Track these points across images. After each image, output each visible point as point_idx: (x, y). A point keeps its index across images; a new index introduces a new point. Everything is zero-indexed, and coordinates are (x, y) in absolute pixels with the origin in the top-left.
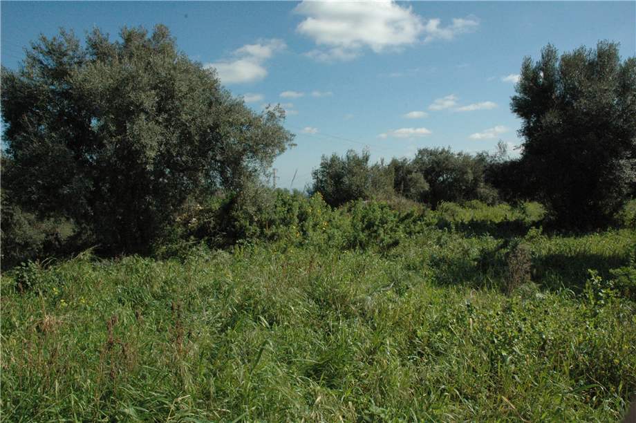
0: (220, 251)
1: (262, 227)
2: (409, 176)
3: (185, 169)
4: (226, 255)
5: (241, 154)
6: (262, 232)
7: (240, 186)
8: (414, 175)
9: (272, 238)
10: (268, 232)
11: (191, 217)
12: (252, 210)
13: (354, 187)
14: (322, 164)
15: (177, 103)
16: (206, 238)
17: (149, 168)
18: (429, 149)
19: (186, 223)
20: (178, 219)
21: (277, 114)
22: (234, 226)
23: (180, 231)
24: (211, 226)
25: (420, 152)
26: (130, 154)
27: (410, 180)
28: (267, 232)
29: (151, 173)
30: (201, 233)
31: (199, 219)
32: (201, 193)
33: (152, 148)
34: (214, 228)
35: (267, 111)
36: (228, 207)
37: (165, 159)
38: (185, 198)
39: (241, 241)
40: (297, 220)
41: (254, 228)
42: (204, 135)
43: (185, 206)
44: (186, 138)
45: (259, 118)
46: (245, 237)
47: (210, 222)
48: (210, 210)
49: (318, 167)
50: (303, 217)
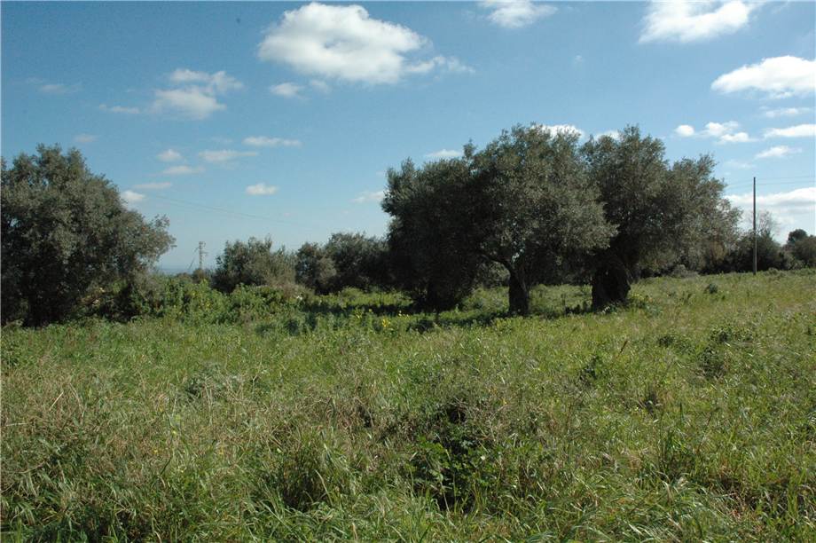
0: (117, 323)
1: (153, 307)
2: (318, 261)
3: (92, 261)
4: (121, 326)
5: (134, 253)
6: (152, 311)
7: (132, 277)
8: (323, 261)
9: (161, 315)
10: (158, 311)
11: (94, 299)
12: (143, 293)
13: (254, 273)
14: (225, 250)
15: (86, 215)
16: (107, 315)
17: (65, 262)
18: (344, 234)
19: (90, 303)
20: (83, 300)
21: (163, 222)
22: (130, 306)
23: (85, 310)
24: (112, 306)
25: (334, 237)
26: (50, 251)
27: (319, 265)
28: (156, 309)
29: (66, 266)
30: (104, 312)
31: (101, 301)
32: (104, 280)
33: (67, 249)
34: (114, 307)
35: (155, 220)
36: (126, 292)
37: (77, 256)
38: (90, 283)
39: (135, 317)
40: (181, 302)
41: (147, 308)
42: (106, 238)
43: (89, 289)
44: (92, 241)
45: (149, 226)
46: (139, 314)
47: (110, 303)
48: (112, 293)
49: (222, 252)
50: (186, 300)
